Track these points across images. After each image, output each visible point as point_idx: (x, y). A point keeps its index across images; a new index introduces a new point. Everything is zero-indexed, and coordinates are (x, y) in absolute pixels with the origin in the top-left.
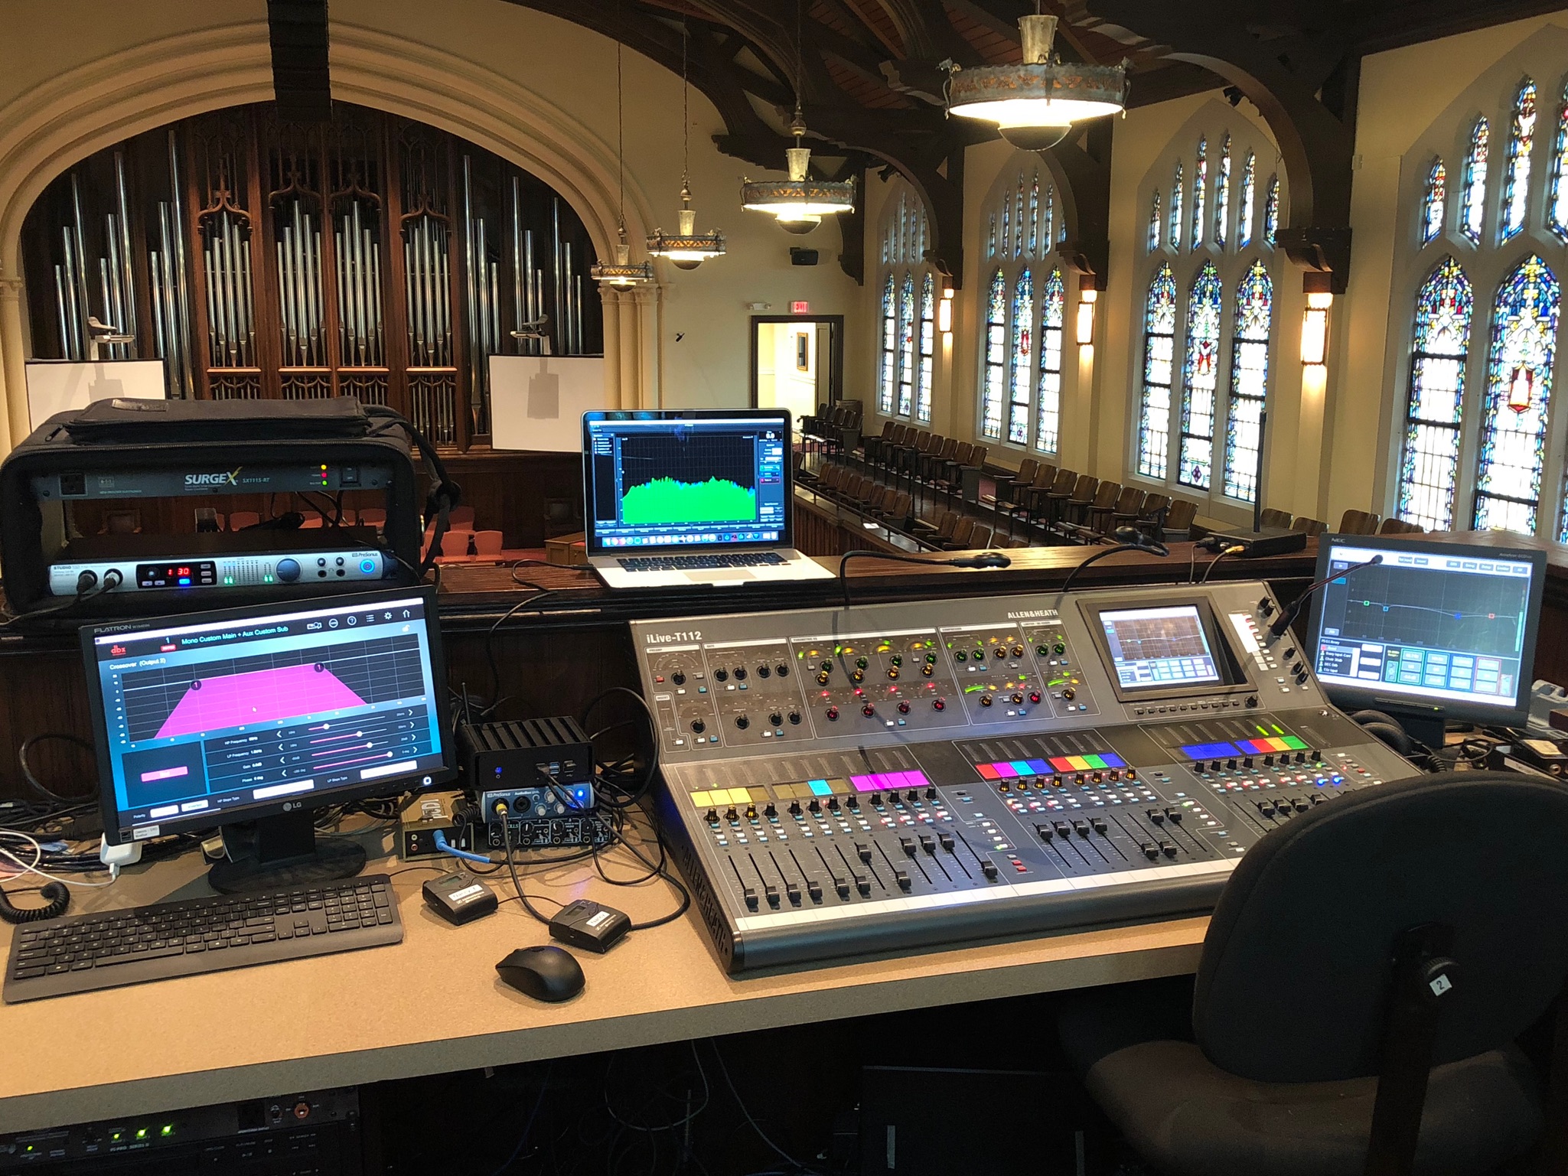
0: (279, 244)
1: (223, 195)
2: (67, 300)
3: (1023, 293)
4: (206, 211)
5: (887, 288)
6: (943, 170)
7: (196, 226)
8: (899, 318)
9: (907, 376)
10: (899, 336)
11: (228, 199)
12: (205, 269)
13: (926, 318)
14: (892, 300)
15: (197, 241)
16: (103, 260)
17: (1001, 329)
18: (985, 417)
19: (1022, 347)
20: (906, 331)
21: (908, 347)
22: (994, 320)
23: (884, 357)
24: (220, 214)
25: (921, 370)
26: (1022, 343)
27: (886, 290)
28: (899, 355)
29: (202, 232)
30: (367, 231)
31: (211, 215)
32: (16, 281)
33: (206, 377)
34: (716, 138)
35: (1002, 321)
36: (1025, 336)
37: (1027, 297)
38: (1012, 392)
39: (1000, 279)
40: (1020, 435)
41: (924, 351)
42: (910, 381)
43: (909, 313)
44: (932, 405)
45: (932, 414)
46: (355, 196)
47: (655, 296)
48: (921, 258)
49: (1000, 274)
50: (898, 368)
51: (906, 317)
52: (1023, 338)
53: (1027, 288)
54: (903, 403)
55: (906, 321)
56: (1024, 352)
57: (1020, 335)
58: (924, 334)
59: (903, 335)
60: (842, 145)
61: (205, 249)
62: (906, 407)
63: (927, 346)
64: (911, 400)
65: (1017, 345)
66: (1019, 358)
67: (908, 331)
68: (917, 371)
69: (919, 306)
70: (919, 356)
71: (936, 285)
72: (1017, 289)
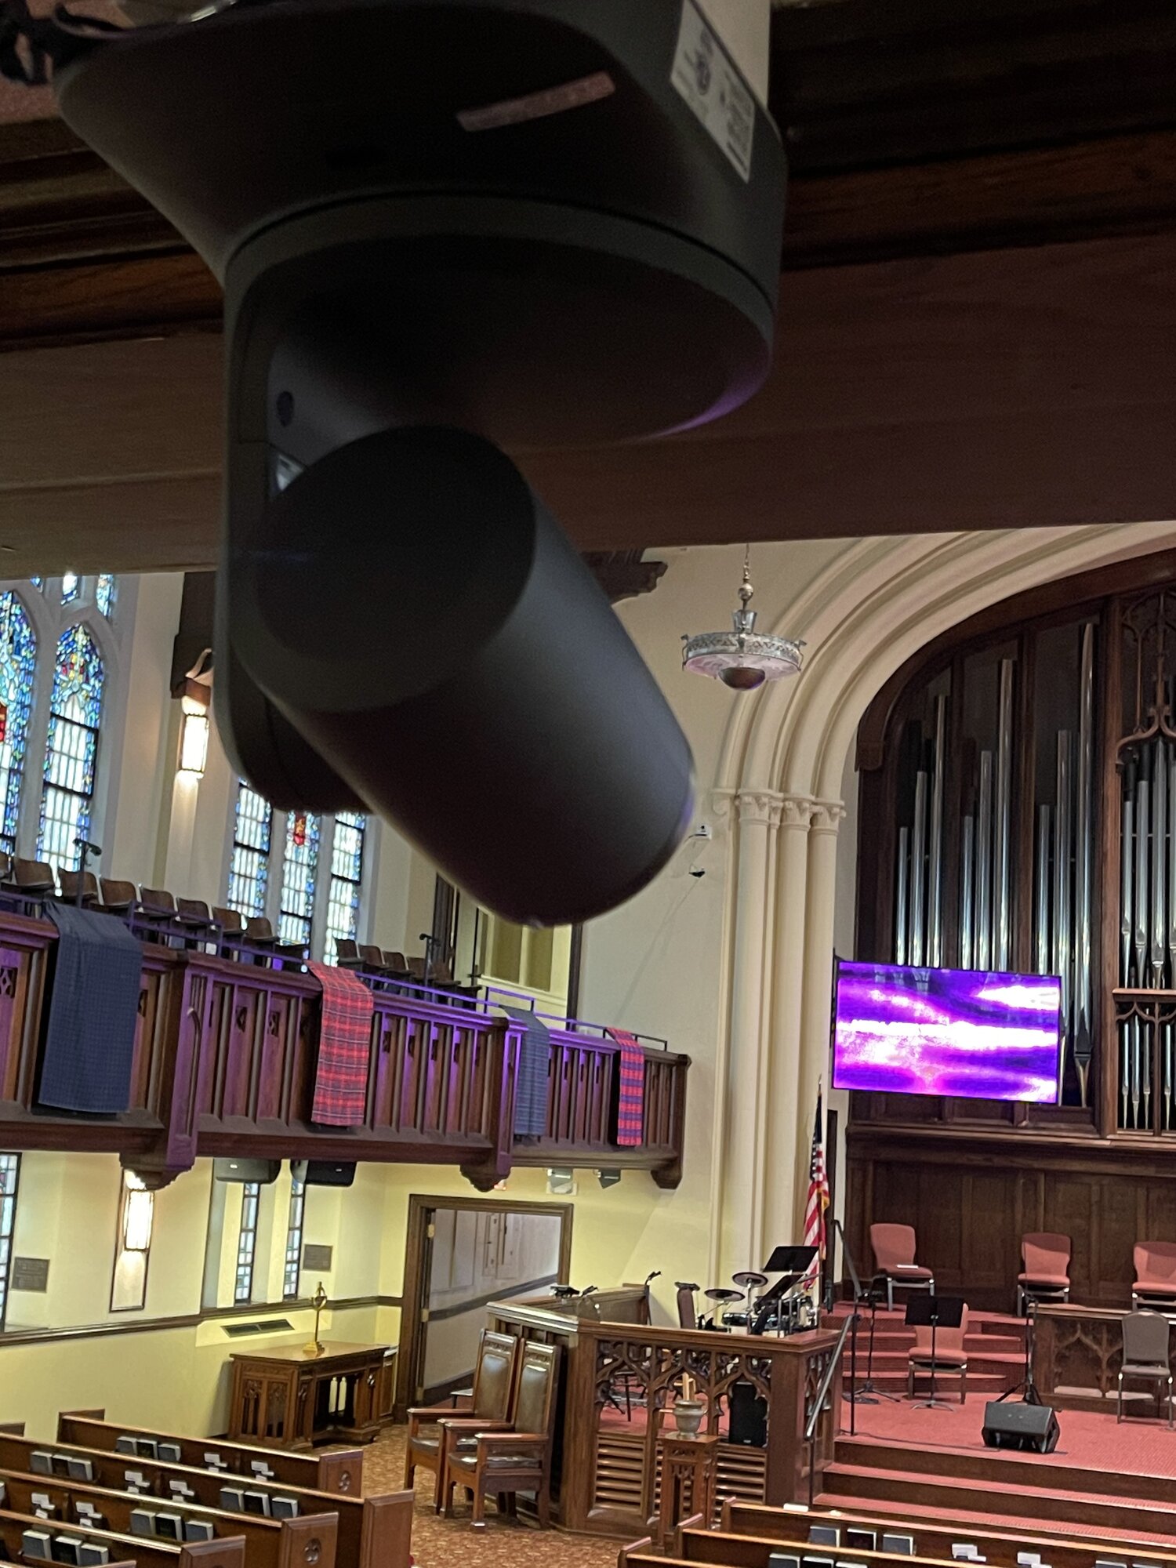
1: (1159, 712)
4: (1130, 738)
7: (1113, 760)
11: (1167, 719)
12: (1122, 830)
15: (1112, 785)
16: (968, 819)
24: (1151, 743)
29: (1123, 772)
31: (1138, 744)
32: (837, 806)
33: (1110, 996)
61: (1125, 798)
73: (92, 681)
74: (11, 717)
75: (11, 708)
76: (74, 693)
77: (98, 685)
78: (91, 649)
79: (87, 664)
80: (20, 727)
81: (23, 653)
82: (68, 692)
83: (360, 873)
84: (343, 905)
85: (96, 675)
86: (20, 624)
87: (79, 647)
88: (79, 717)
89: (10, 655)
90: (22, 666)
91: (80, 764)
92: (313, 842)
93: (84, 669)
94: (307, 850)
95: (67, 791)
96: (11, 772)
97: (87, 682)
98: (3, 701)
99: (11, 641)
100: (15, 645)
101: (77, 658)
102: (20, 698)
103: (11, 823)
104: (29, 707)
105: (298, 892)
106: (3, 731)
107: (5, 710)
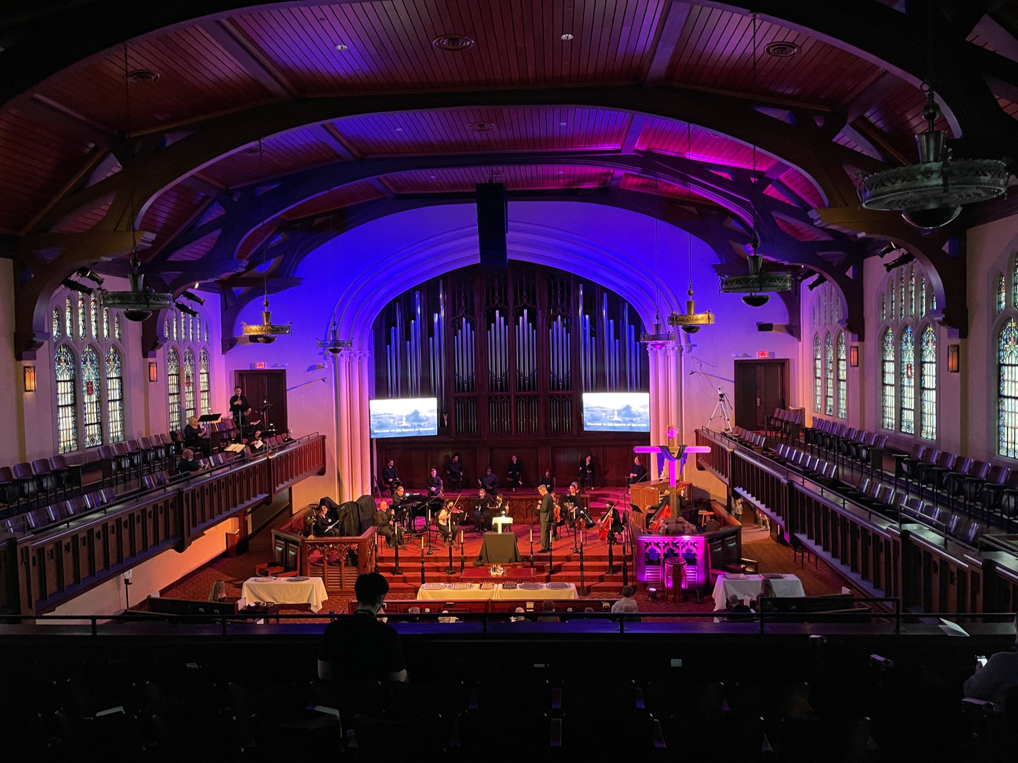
0: (489, 332)
1: (463, 309)
2: (392, 363)
3: (907, 342)
4: (455, 317)
5: (815, 342)
6: (849, 273)
7: (450, 324)
8: (824, 359)
9: (830, 392)
10: (824, 369)
11: (466, 311)
12: (454, 345)
13: (841, 358)
14: (820, 350)
15: (451, 331)
16: (408, 342)
17: (892, 364)
18: (884, 417)
19: (907, 375)
20: (828, 367)
21: (831, 376)
22: (887, 359)
24: (461, 318)
25: (839, 389)
26: (907, 372)
28: (825, 380)
29: (453, 327)
30: (530, 324)
31: (457, 319)
32: (367, 353)
34: (713, 267)
35: (893, 359)
36: (909, 368)
37: (909, 344)
38: (902, 401)
39: (890, 334)
41: (841, 378)
42: (832, 395)
43: (830, 356)
44: (847, 410)
45: (848, 414)
46: (525, 307)
47: (678, 351)
48: (837, 325)
49: (890, 331)
50: (825, 388)
51: (829, 358)
53: (909, 339)
54: (828, 409)
55: (829, 361)
56: (909, 378)
57: (906, 367)
58: (840, 368)
59: (827, 369)
60: (786, 263)
61: (454, 335)
62: (830, 410)
63: (843, 375)
64: (833, 407)
65: (904, 374)
66: (906, 381)
67: (830, 367)
68: (837, 389)
69: (837, 352)
70: (838, 380)
71: (847, 339)
72: (902, 340)
74: (94, 385)
75: (94, 382)
76: (112, 369)
77: (119, 363)
78: (115, 352)
79: (115, 357)
80: (97, 387)
81: (95, 363)
82: (110, 369)
83: (209, 388)
84: (205, 400)
86: (92, 353)
87: (112, 353)
88: (115, 375)
89: (90, 365)
90: (95, 367)
91: (117, 390)
92: (193, 383)
93: (114, 359)
94: (191, 387)
95: (114, 401)
96: (96, 402)
97: (116, 363)
98: (91, 381)
99: (90, 360)
100: (92, 361)
101: (112, 357)
102: (96, 377)
103: (99, 418)
104: (99, 379)
105: (190, 401)
106: (92, 390)
107: (91, 383)
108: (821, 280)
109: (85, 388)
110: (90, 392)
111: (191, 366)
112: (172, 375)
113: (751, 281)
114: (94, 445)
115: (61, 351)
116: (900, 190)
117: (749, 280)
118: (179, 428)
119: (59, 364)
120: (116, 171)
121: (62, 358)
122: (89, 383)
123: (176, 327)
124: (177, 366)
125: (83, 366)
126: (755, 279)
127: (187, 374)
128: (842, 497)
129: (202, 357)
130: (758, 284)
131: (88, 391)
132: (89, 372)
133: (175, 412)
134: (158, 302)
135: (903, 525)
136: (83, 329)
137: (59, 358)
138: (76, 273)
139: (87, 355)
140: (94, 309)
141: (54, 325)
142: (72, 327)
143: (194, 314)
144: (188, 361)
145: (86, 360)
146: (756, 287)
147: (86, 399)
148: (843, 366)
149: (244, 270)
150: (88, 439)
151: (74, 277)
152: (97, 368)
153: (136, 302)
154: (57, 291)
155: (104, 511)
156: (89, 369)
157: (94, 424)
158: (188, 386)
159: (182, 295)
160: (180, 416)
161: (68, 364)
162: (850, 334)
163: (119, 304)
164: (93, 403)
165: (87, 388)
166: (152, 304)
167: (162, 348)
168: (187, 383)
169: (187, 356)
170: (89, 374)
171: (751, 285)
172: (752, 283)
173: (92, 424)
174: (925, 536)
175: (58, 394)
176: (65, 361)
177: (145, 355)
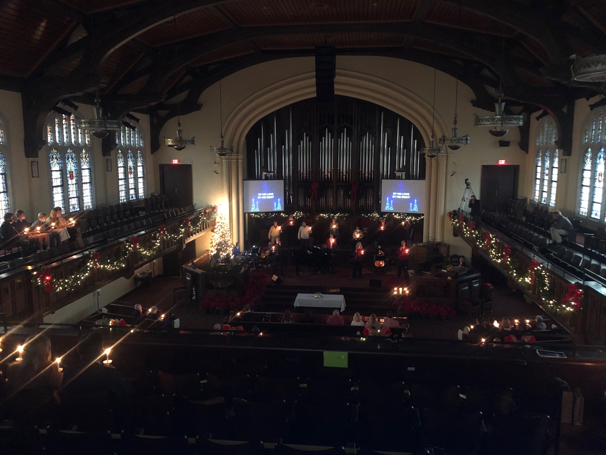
0: (321, 143)
1: (305, 127)
2: (258, 161)
3: (600, 157)
4: (299, 132)
5: (538, 155)
6: (565, 110)
7: (296, 137)
8: (543, 166)
9: (545, 189)
10: (543, 173)
12: (298, 151)
13: (554, 166)
14: (540, 160)
15: (296, 142)
16: (268, 148)
17: (590, 172)
18: (580, 207)
19: (599, 180)
20: (545, 172)
21: (546, 178)
22: (586, 168)
23: (536, 181)
24: (303, 133)
25: (551, 187)
26: (599, 178)
27: (538, 156)
28: (542, 180)
29: (298, 139)
30: (348, 138)
31: (301, 134)
32: (241, 156)
33: (296, 185)
34: (472, 102)
35: (590, 169)
36: (600, 175)
37: (602, 159)
38: (593, 197)
39: (590, 152)
40: (596, 215)
41: (553, 179)
42: (546, 191)
43: (547, 164)
44: (556, 201)
45: (556, 204)
46: (345, 127)
47: (445, 158)
48: (554, 144)
49: (590, 150)
50: (542, 185)
51: (546, 166)
52: (599, 176)
53: (602, 156)
54: (543, 199)
55: (546, 168)
56: (599, 181)
57: (598, 175)
58: (553, 173)
59: (544, 173)
60: (522, 102)
61: (298, 144)
62: (544, 201)
63: (555, 178)
64: (547, 198)
65: (596, 179)
66: (597, 184)
67: (547, 172)
68: (550, 187)
69: (552, 162)
70: (551, 181)
71: (559, 154)
72: (597, 156)
73: (87, 159)
74: (74, 173)
75: (74, 171)
76: (84, 163)
77: (88, 159)
78: (86, 152)
79: (86, 156)
80: (76, 174)
81: (74, 159)
82: (83, 163)
83: (144, 175)
84: (141, 183)
85: (88, 157)
86: (72, 154)
87: (84, 153)
88: (86, 167)
89: (71, 161)
90: (74, 162)
91: (88, 177)
92: (134, 172)
93: (85, 157)
94: (132, 174)
95: (86, 183)
96: (76, 184)
97: (86, 159)
98: (72, 170)
99: (71, 158)
100: (72, 159)
101: (84, 156)
102: (75, 168)
103: (77, 194)
104: (77, 169)
105: (132, 184)
106: (73, 177)
107: (72, 172)
108: (545, 114)
109: (68, 175)
110: (72, 177)
111: (132, 161)
112: (121, 167)
113: (496, 120)
114: (75, 211)
115: (53, 152)
116: (600, 71)
117: (494, 119)
118: (125, 201)
119: (52, 160)
120: (84, 36)
121: (54, 156)
122: (71, 172)
123: (123, 136)
124: (123, 161)
125: (67, 161)
126: (499, 119)
127: (130, 166)
128: (547, 261)
129: (139, 155)
130: (500, 122)
131: (70, 177)
132: (71, 165)
133: (123, 191)
134: (112, 126)
135: (585, 282)
136: (66, 138)
137: (52, 156)
138: (61, 102)
139: (69, 155)
140: (73, 125)
141: (48, 135)
142: (59, 137)
143: (134, 129)
144: (130, 158)
145: (69, 158)
146: (499, 124)
147: (70, 182)
148: (555, 171)
149: (164, 100)
150: (71, 207)
151: (60, 105)
152: (75, 163)
153: (99, 126)
154: (49, 114)
155: (82, 253)
156: (70, 163)
157: (75, 197)
158: (131, 174)
159: (126, 116)
160: (126, 193)
161: (58, 160)
162: (562, 151)
163: (88, 127)
164: (73, 184)
165: (70, 175)
166: (108, 127)
167: (114, 150)
168: (130, 172)
169: (130, 155)
170: (71, 166)
171: (495, 123)
172: (496, 121)
173: (73, 198)
174: (599, 290)
175: (52, 179)
176: (56, 158)
177: (104, 154)
